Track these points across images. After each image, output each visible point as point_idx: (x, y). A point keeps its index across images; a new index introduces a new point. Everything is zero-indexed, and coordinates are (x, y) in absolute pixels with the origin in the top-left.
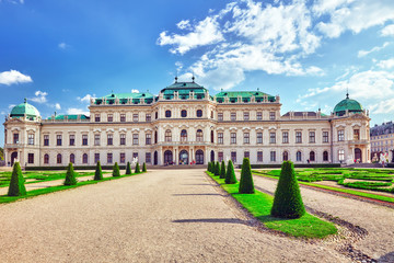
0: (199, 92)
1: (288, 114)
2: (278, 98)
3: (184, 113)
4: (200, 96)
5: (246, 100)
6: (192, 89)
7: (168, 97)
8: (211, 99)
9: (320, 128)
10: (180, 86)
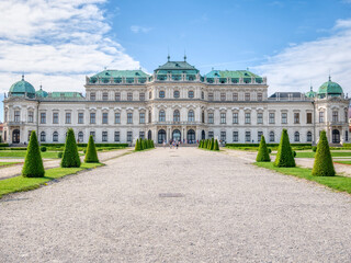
0: (190, 73)
1: (274, 96)
2: (266, 79)
3: (177, 93)
4: (192, 78)
5: (235, 81)
6: (184, 70)
7: (162, 78)
8: (202, 79)
9: (303, 109)
10: (174, 66)
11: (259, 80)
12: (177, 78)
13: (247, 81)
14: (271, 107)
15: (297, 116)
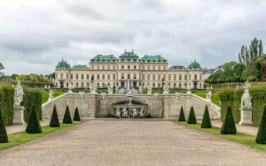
0: (135, 58)
1: (171, 68)
2: (167, 60)
3: (129, 67)
4: (135, 60)
5: (154, 61)
6: (132, 57)
7: (123, 60)
8: (140, 60)
9: (183, 74)
10: (127, 55)
11: (165, 61)
12: (129, 60)
13: (159, 61)
14: (169, 73)
15: (180, 77)
